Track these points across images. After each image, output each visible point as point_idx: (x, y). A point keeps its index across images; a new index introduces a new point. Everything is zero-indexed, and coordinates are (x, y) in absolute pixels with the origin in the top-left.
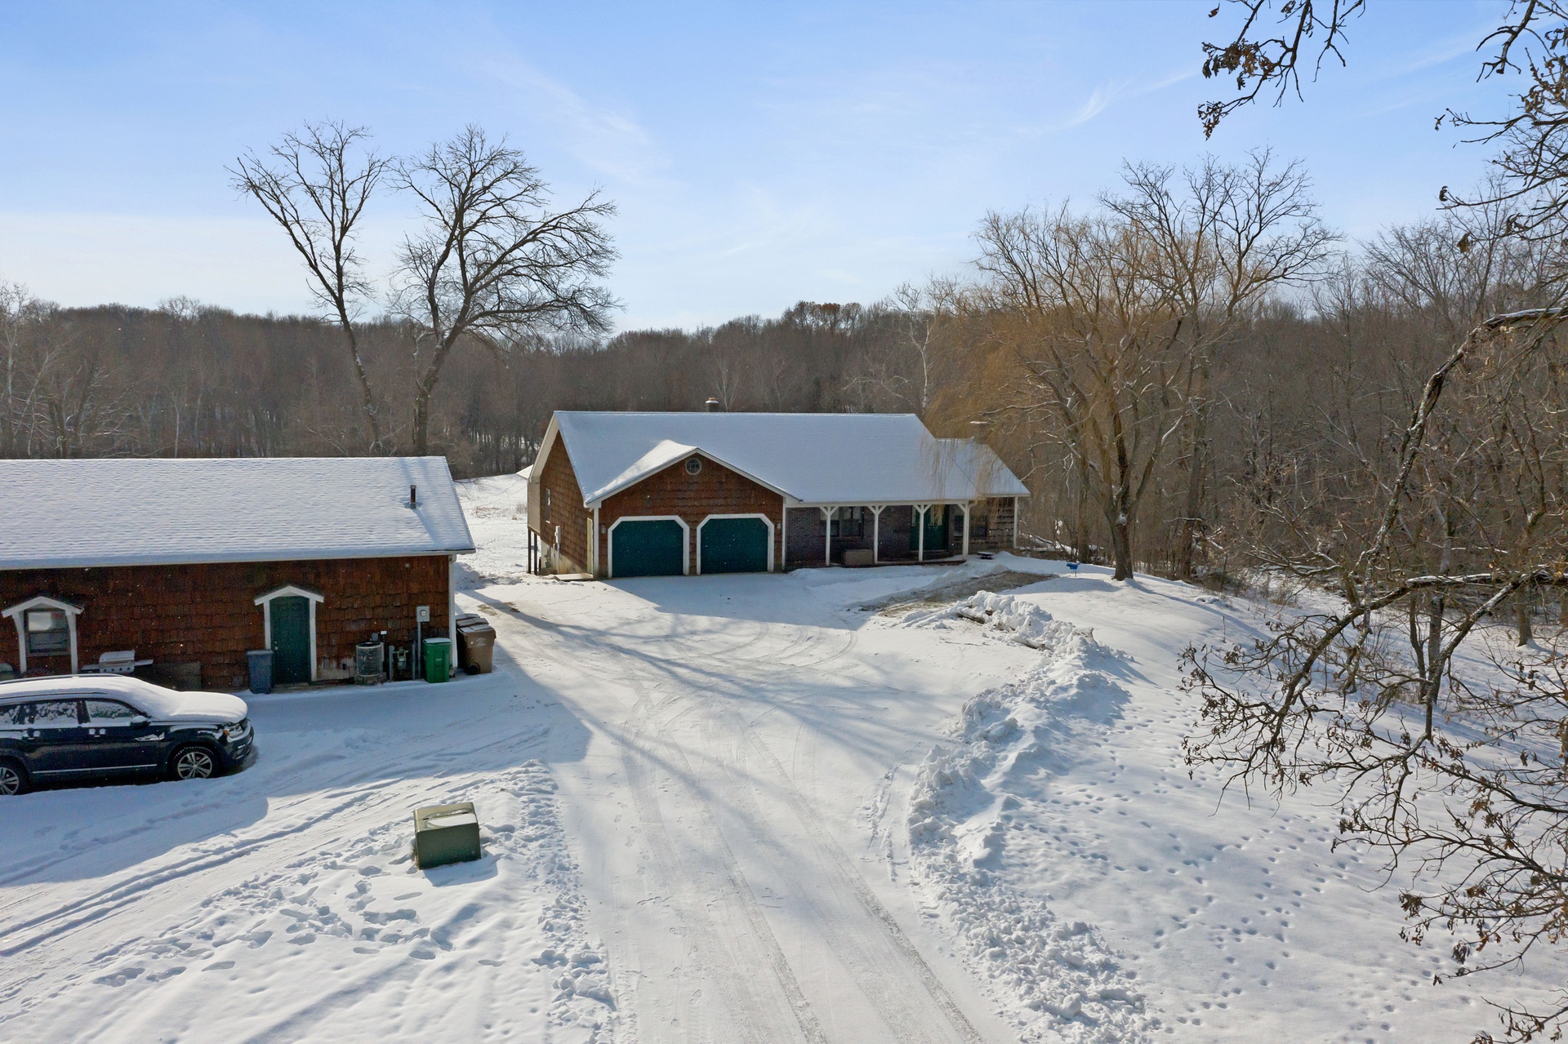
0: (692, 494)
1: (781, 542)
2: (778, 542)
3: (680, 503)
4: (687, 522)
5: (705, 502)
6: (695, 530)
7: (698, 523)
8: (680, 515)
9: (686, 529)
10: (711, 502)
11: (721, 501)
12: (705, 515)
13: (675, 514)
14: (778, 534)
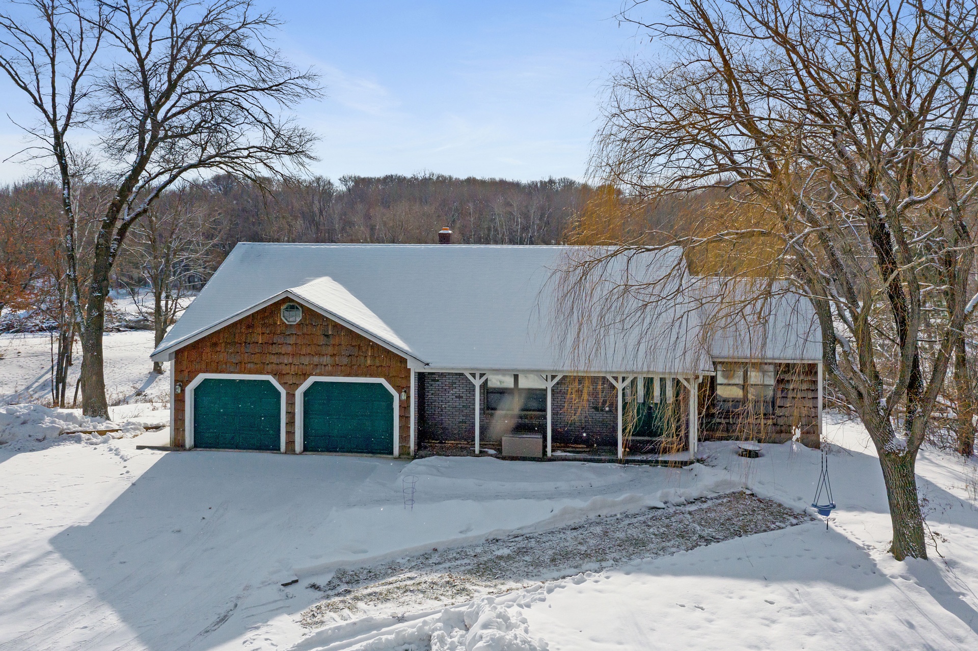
0: (289, 349)
1: (408, 418)
2: (404, 418)
3: (274, 359)
4: (284, 384)
5: (306, 360)
6: (294, 395)
7: (297, 385)
8: (274, 375)
9: (283, 392)
10: (316, 359)
11: (326, 360)
12: (305, 376)
13: (268, 373)
14: (405, 407)
